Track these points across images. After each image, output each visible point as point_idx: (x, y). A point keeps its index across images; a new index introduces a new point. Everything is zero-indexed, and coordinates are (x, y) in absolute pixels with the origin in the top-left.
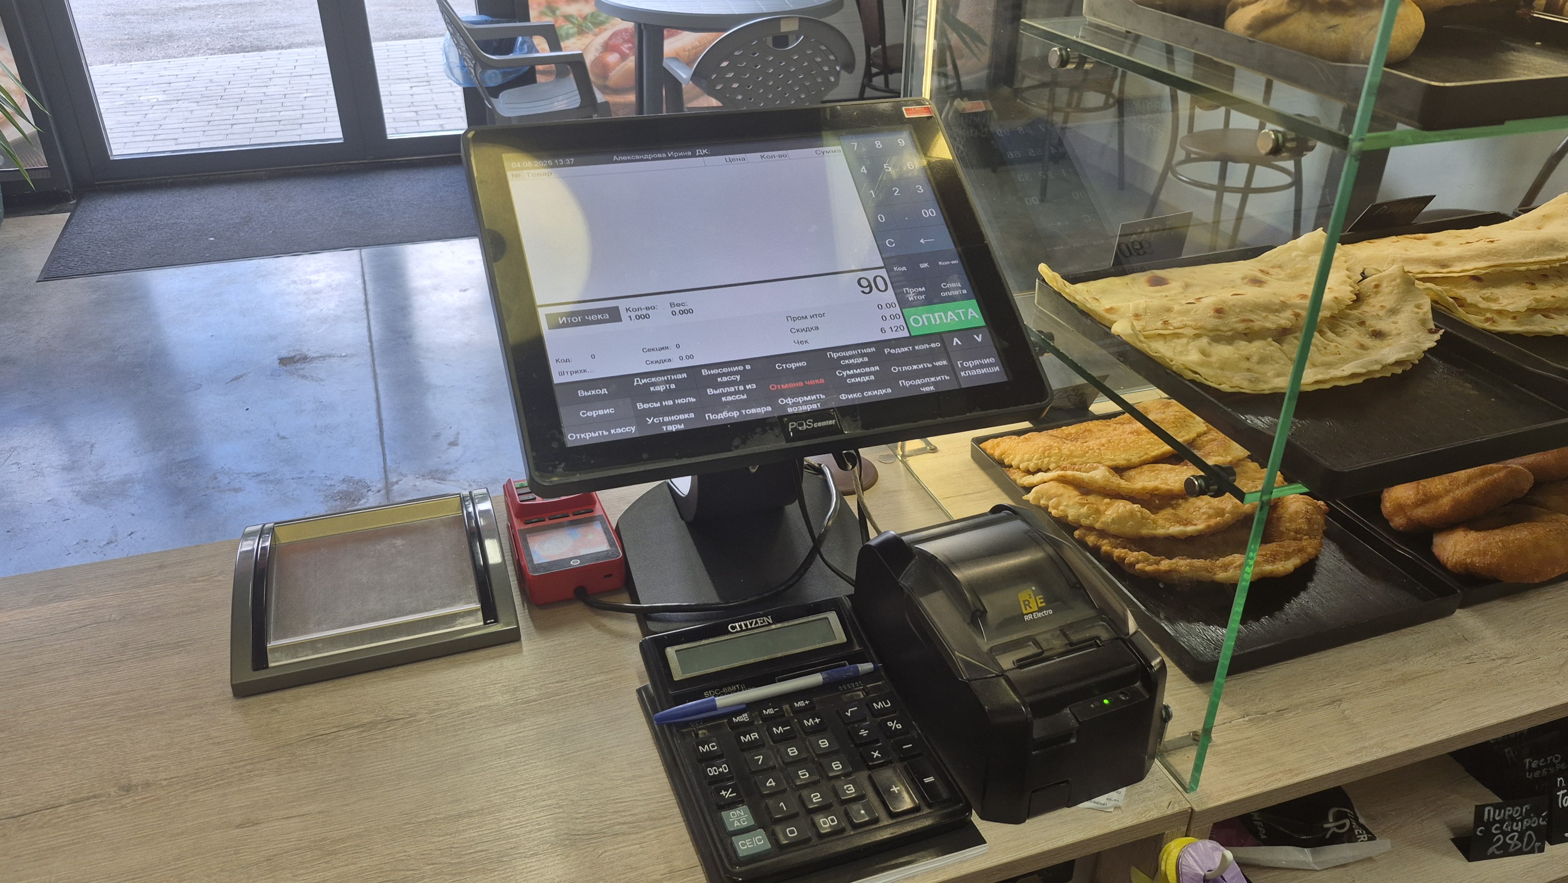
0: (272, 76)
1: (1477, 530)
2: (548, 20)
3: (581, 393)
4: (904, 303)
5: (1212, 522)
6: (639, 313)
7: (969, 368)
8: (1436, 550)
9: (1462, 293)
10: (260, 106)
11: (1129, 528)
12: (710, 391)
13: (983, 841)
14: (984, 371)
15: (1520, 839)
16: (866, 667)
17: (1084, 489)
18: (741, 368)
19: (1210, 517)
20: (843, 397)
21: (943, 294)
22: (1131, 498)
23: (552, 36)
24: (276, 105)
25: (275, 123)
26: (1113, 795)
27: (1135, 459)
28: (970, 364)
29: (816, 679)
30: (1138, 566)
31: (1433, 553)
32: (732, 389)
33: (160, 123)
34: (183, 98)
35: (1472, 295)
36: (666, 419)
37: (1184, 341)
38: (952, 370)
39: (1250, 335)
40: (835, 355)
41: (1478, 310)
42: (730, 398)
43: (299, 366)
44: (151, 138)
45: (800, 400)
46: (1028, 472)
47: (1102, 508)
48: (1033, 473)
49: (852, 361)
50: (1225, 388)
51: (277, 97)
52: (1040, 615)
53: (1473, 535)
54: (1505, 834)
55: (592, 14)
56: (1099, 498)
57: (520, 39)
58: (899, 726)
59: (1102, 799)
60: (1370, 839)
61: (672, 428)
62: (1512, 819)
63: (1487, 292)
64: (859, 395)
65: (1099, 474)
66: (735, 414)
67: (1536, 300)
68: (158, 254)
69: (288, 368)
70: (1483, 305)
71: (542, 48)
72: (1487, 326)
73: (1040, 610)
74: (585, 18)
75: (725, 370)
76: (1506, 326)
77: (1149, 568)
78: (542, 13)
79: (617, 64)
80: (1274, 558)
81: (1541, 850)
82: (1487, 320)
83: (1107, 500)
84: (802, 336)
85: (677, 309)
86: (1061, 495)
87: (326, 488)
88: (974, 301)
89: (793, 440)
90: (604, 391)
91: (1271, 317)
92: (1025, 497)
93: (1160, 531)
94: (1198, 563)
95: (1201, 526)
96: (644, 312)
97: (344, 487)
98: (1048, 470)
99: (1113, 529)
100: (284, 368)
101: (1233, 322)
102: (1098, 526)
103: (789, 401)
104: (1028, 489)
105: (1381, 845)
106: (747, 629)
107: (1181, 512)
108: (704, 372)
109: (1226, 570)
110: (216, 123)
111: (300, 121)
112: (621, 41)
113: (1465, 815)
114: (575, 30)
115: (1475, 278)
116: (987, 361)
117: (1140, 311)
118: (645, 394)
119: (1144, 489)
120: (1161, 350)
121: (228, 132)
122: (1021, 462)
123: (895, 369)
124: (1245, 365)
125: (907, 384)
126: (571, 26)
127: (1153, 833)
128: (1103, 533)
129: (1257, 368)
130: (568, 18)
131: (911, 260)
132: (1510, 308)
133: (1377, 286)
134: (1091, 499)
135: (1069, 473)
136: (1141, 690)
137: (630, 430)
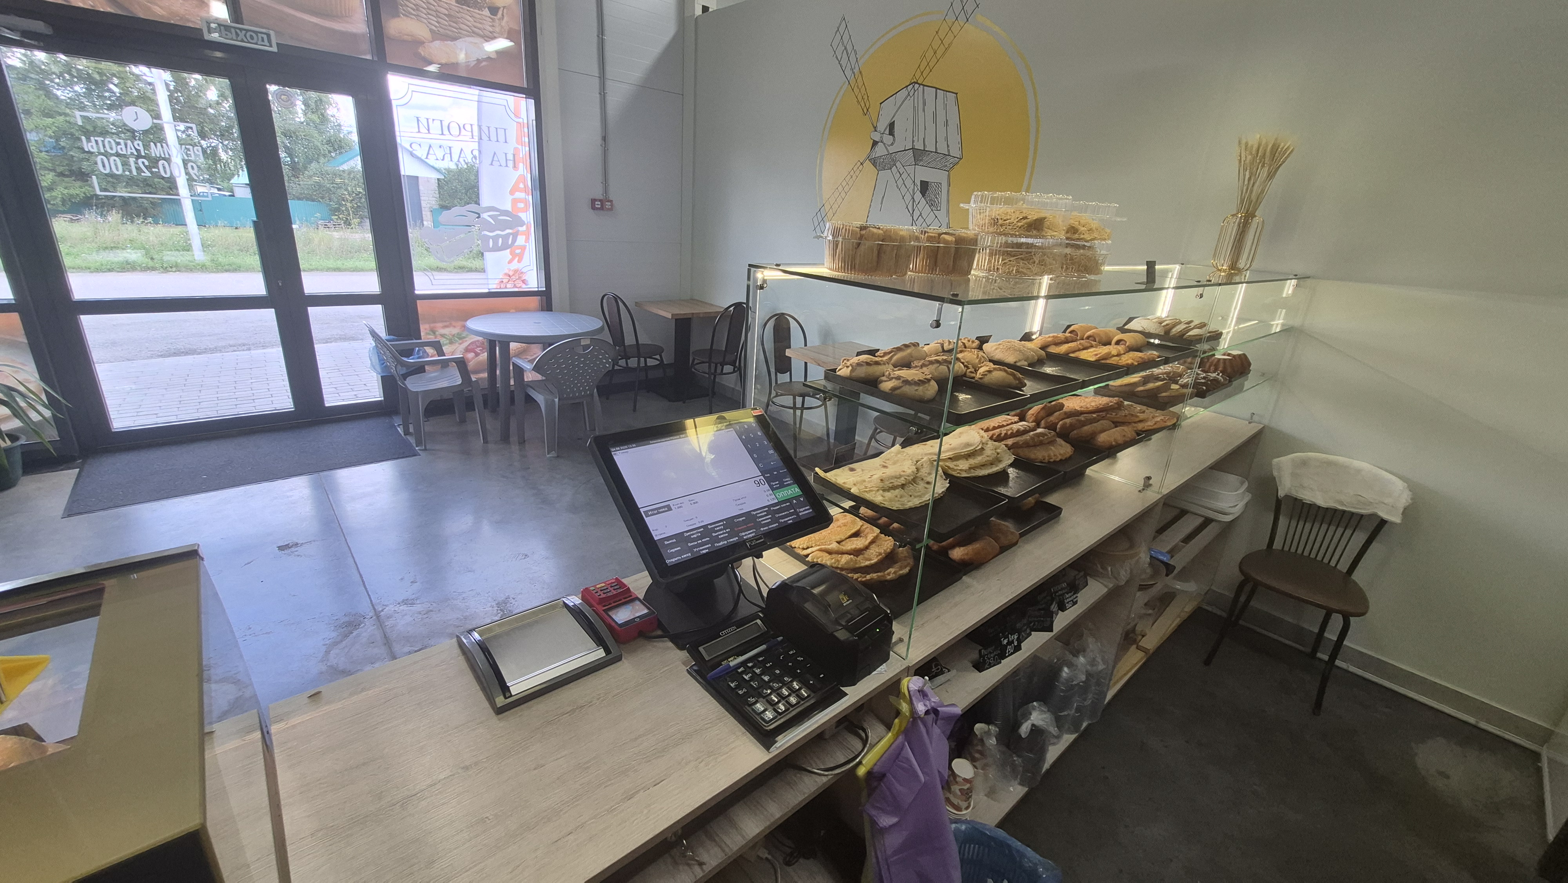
0: (221, 370)
1: (963, 546)
2: (431, 338)
3: (666, 543)
4: (773, 489)
5: (879, 557)
6: (678, 506)
7: (802, 512)
8: (951, 556)
9: (947, 464)
10: (217, 390)
11: (851, 565)
12: (714, 534)
13: (847, 694)
14: (807, 512)
15: (994, 660)
16: (780, 638)
17: (830, 552)
18: (722, 523)
19: (877, 556)
20: (762, 529)
21: (785, 483)
22: (848, 553)
23: (438, 347)
24: (231, 388)
25: (234, 400)
26: (881, 667)
27: (843, 538)
28: (801, 510)
29: (763, 647)
30: (859, 579)
31: (950, 558)
32: (722, 532)
33: (139, 404)
34: (151, 386)
35: (951, 464)
36: (701, 548)
37: (874, 492)
38: (797, 513)
39: (894, 488)
40: (754, 513)
41: (954, 470)
42: (722, 536)
43: (293, 549)
44: (135, 414)
45: (747, 533)
46: (804, 549)
47: (839, 559)
48: (806, 549)
49: (761, 515)
50: (894, 508)
51: (230, 383)
52: (848, 602)
53: (962, 549)
54: (989, 659)
55: (458, 334)
56: (837, 555)
57: (417, 349)
58: (802, 659)
59: (879, 669)
60: (949, 671)
61: (704, 552)
62: (991, 653)
63: (955, 463)
64: (767, 528)
65: (834, 546)
66: (726, 542)
67: (970, 465)
68: (163, 490)
69: (286, 552)
70: (956, 468)
71: (431, 354)
72: (958, 475)
73: (848, 601)
74: (454, 336)
75: (717, 525)
76: (964, 475)
77: (864, 579)
78: (427, 334)
79: (473, 358)
80: (901, 568)
81: (1001, 663)
82: (958, 473)
83: (840, 556)
84: (740, 507)
85: (692, 502)
86: (822, 556)
87: (334, 621)
88: (796, 485)
89: (750, 550)
90: (674, 540)
91: (898, 480)
92: (807, 559)
93: (863, 565)
94: (879, 574)
95: (875, 560)
96: (680, 505)
97: (347, 619)
98: (812, 547)
99: (846, 566)
100: (283, 552)
101: (887, 484)
102: (840, 566)
103: (743, 534)
104: (807, 556)
105: (953, 672)
106: (728, 633)
107: (866, 556)
108: (709, 527)
109: (889, 575)
110: (186, 402)
111: (253, 398)
112: (475, 347)
113: (975, 655)
114: (448, 341)
115: (949, 458)
116: (807, 508)
117: (855, 483)
118: (689, 539)
119: (851, 549)
120: (869, 496)
121: (198, 407)
122: (800, 545)
123: (777, 516)
124: (896, 499)
125: (782, 521)
126: (445, 339)
127: (895, 680)
128: (842, 569)
129: (900, 500)
130: (443, 336)
131: (770, 471)
132: (964, 468)
133: (922, 465)
134: (834, 556)
135: (823, 547)
136: (887, 623)
137: (687, 556)
